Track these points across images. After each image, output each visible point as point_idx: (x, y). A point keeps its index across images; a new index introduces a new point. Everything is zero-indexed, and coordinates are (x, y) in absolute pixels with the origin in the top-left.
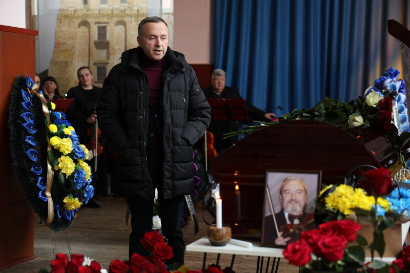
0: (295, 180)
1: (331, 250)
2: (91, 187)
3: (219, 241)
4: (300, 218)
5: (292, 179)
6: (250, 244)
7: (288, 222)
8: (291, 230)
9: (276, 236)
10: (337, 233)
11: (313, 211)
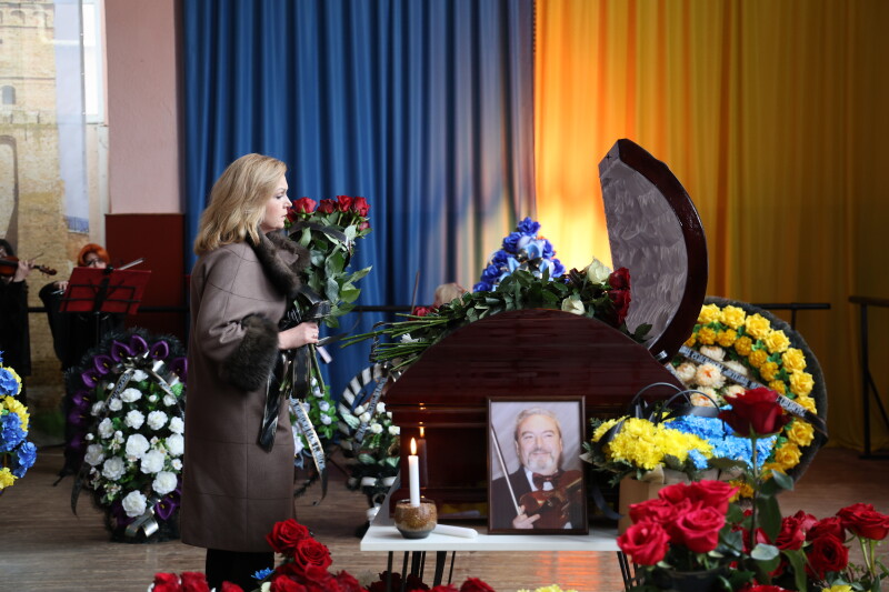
0: (540, 413)
1: (702, 534)
2: (31, 445)
3: (417, 531)
4: (554, 479)
5: (535, 413)
6: (472, 532)
7: (534, 488)
8: (540, 502)
9: (515, 515)
10: (701, 503)
11: (576, 467)
